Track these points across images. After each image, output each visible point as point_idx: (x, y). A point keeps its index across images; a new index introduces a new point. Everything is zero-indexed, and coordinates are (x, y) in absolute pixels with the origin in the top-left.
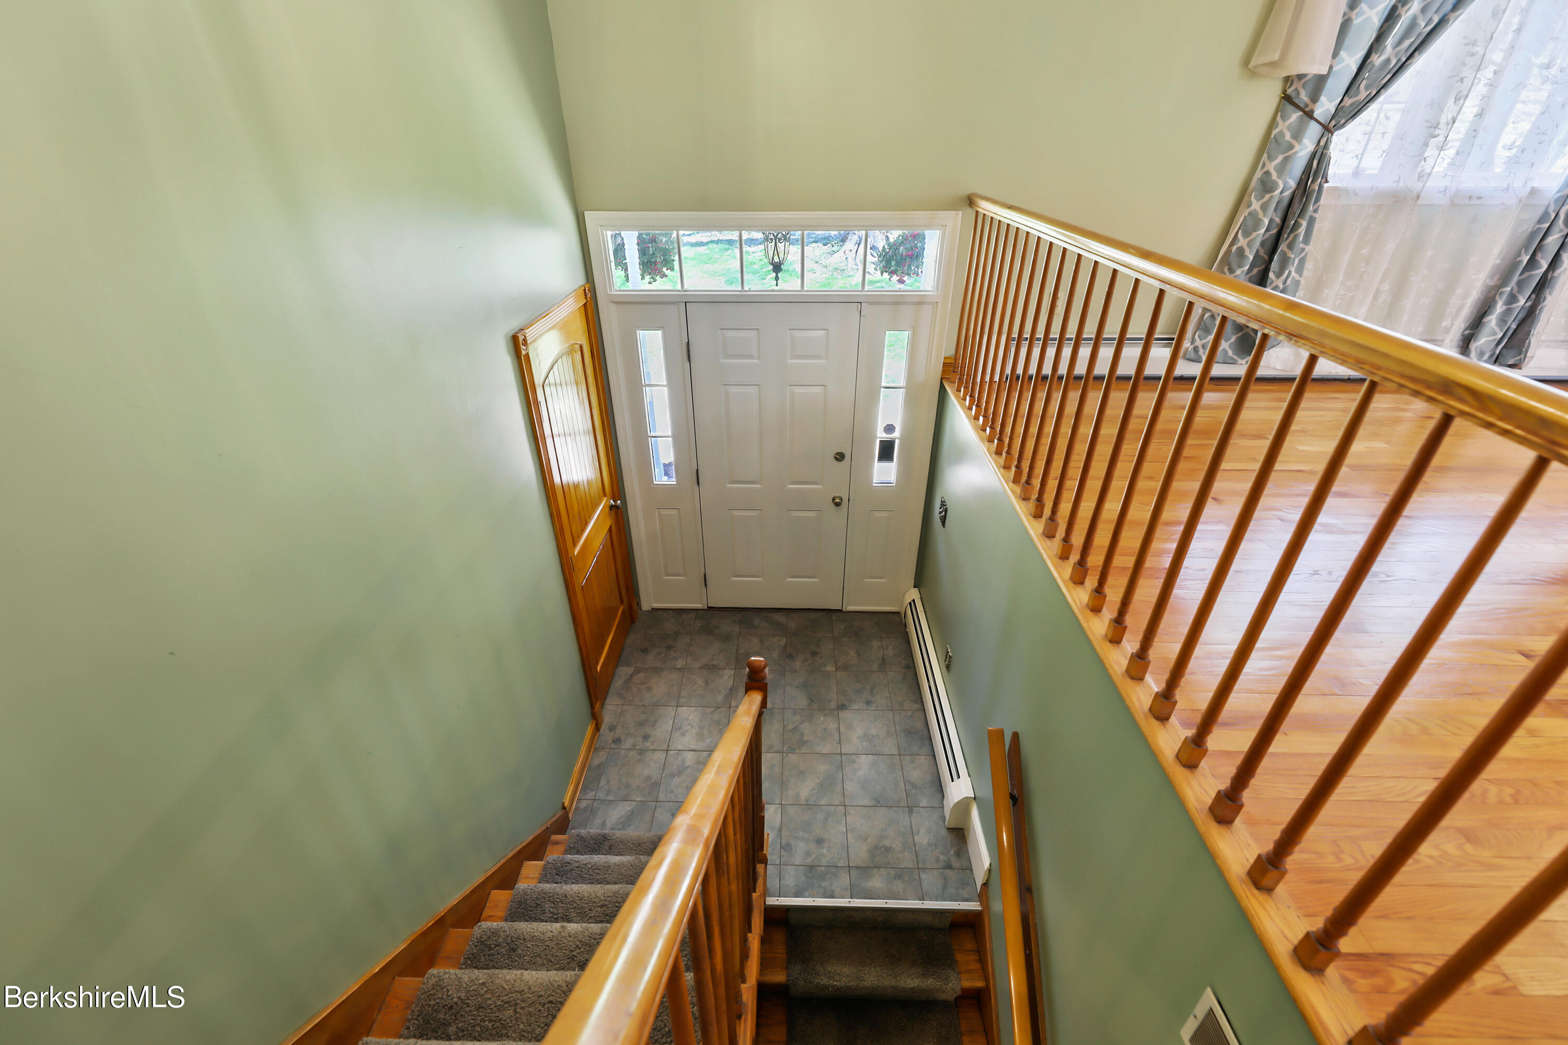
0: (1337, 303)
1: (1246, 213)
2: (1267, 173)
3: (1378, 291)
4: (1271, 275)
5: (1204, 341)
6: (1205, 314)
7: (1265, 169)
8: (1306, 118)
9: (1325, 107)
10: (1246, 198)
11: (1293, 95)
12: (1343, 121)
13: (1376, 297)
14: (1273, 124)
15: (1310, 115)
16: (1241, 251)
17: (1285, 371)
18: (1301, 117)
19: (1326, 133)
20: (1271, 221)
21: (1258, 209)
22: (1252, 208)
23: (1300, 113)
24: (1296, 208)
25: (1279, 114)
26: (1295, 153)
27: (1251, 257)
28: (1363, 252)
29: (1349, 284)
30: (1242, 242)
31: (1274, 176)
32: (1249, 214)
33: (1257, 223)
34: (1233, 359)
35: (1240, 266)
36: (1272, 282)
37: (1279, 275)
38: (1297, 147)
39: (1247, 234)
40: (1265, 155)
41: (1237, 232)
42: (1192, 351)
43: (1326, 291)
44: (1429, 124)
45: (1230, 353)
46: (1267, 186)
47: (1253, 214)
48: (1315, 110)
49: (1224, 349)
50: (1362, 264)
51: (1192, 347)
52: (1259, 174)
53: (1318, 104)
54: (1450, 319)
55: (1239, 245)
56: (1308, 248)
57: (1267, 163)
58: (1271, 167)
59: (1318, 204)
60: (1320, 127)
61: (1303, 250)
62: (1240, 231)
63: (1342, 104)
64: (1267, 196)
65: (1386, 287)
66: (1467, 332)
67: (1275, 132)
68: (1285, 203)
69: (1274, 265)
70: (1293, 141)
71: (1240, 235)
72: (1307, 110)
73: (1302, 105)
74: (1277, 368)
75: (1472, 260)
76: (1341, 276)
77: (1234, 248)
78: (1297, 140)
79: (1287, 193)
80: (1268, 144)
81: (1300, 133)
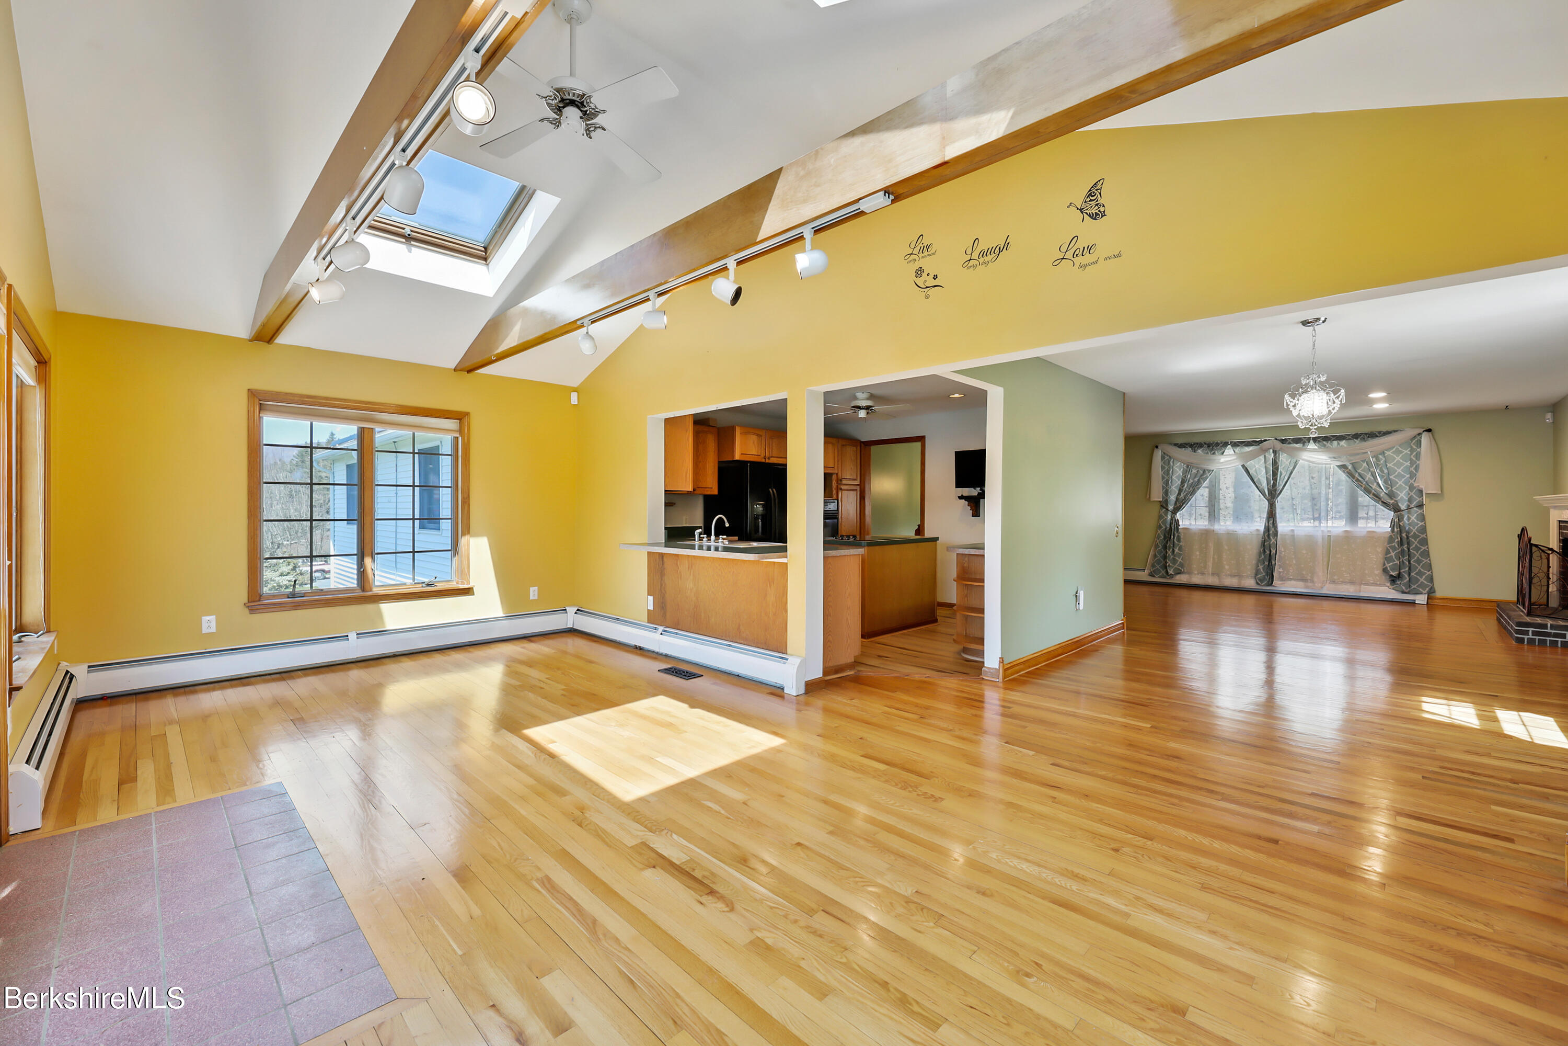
0: (1200, 561)
1: (1158, 535)
3: (1213, 560)
4: (1167, 550)
5: (1153, 570)
7: (1160, 523)
9: (1171, 508)
10: (1157, 531)
11: (1161, 505)
12: (1177, 512)
13: (1213, 562)
14: (1159, 512)
15: (1167, 510)
16: (1157, 544)
17: (1188, 583)
18: (1164, 510)
19: (1174, 514)
20: (1164, 536)
22: (1159, 533)
24: (1171, 531)
25: (1159, 510)
27: (1161, 546)
28: (1202, 548)
31: (1163, 525)
33: (1161, 537)
34: (1164, 577)
35: (1158, 548)
36: (1168, 552)
37: (1169, 550)
38: (1166, 518)
39: (1159, 540)
40: (1159, 520)
41: (1156, 540)
42: (1151, 573)
44: (1212, 510)
45: (1163, 575)
46: (1160, 527)
52: (1159, 525)
53: (1168, 507)
54: (1243, 568)
56: (1181, 545)
59: (1179, 532)
60: (1171, 513)
63: (1176, 506)
64: (1162, 530)
65: (1216, 557)
66: (1255, 573)
67: (1160, 514)
68: (1168, 531)
69: (1168, 547)
73: (1164, 508)
75: (1241, 549)
76: (1197, 552)
79: (1168, 529)
80: (1160, 517)
81: (1166, 515)
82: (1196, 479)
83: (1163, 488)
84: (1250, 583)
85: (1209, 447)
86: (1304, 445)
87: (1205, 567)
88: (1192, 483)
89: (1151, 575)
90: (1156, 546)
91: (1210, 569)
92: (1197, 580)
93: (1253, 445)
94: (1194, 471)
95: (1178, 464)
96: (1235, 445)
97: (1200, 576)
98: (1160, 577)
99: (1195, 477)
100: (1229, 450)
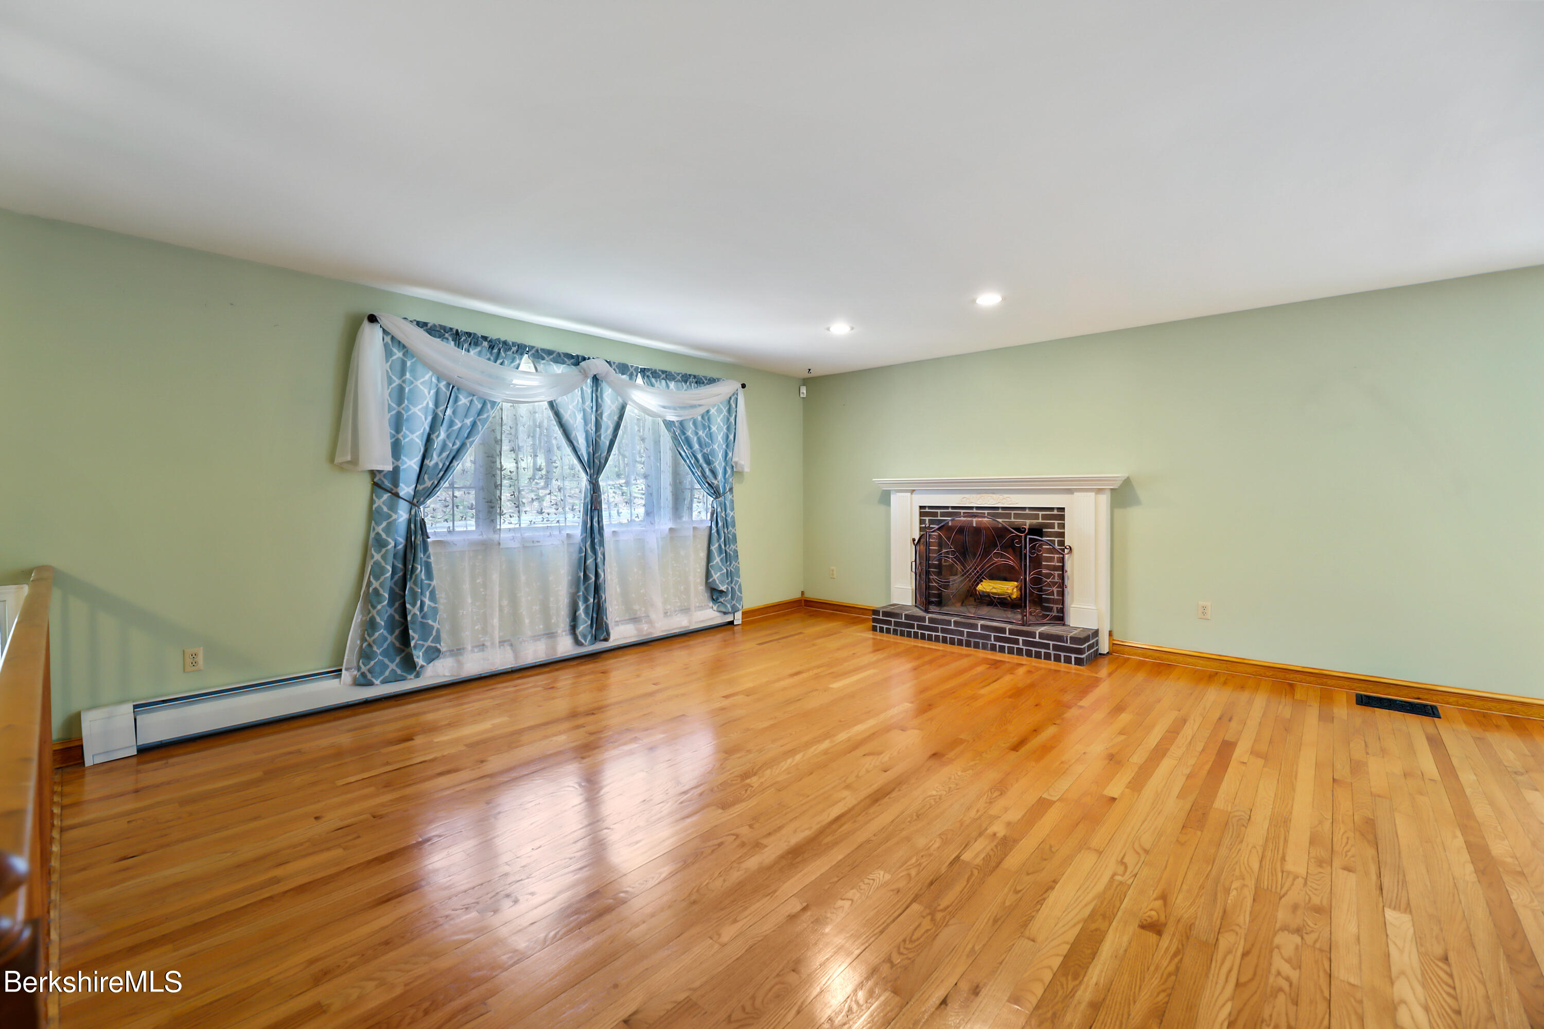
0: (475, 619)
1: (371, 563)
2: (378, 534)
3: (500, 606)
4: (408, 606)
5: (368, 667)
6: (362, 644)
7: (376, 531)
8: (396, 498)
9: (406, 490)
10: (368, 553)
11: (379, 482)
12: (422, 499)
13: (501, 610)
14: (372, 502)
15: (397, 495)
16: (376, 591)
17: (455, 676)
18: (390, 496)
19: (413, 507)
20: (394, 567)
21: (380, 559)
22: (375, 559)
23: (389, 494)
24: (410, 557)
25: (374, 495)
26: (395, 520)
27: (387, 596)
28: (478, 581)
29: (477, 604)
30: (376, 584)
31: (384, 536)
32: (374, 563)
33: (383, 571)
34: (402, 676)
35: (380, 603)
36: (410, 611)
37: (414, 605)
38: (394, 516)
39: (377, 578)
40: (373, 522)
41: (369, 577)
42: (361, 677)
43: (461, 611)
44: (486, 500)
45: (399, 672)
46: (380, 544)
47: (377, 563)
48: (399, 492)
49: (393, 670)
50: (482, 590)
51: (359, 674)
52: (372, 535)
53: (399, 488)
54: (555, 617)
55: (374, 586)
56: (434, 583)
57: (376, 528)
58: (380, 529)
59: (428, 553)
60: (407, 503)
61: (430, 585)
62: (371, 577)
63: (417, 489)
64: (384, 550)
65: (505, 603)
66: (572, 624)
67: (375, 506)
68: (401, 553)
69: (408, 598)
70: (391, 513)
71: (372, 579)
72: (393, 492)
73: (389, 490)
74: (447, 674)
75: (550, 579)
76: (469, 600)
77: (371, 589)
78: (393, 512)
79: (401, 547)
80: (373, 515)
81: (393, 508)
82: (468, 422)
83: (392, 436)
84: (565, 646)
85: (491, 347)
86: (631, 378)
87: (484, 631)
88: (460, 428)
89: (363, 681)
90: (372, 598)
91: (497, 632)
92: (473, 665)
93: (564, 363)
94: (463, 400)
95: (427, 377)
96: (539, 355)
97: (478, 655)
98: (383, 682)
99: (466, 416)
100: (526, 363)
